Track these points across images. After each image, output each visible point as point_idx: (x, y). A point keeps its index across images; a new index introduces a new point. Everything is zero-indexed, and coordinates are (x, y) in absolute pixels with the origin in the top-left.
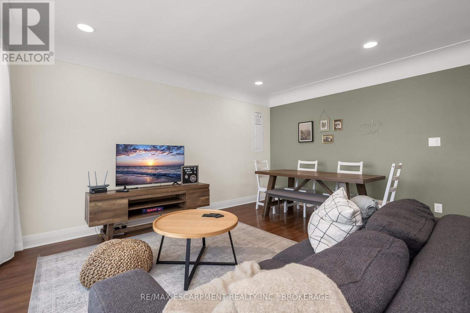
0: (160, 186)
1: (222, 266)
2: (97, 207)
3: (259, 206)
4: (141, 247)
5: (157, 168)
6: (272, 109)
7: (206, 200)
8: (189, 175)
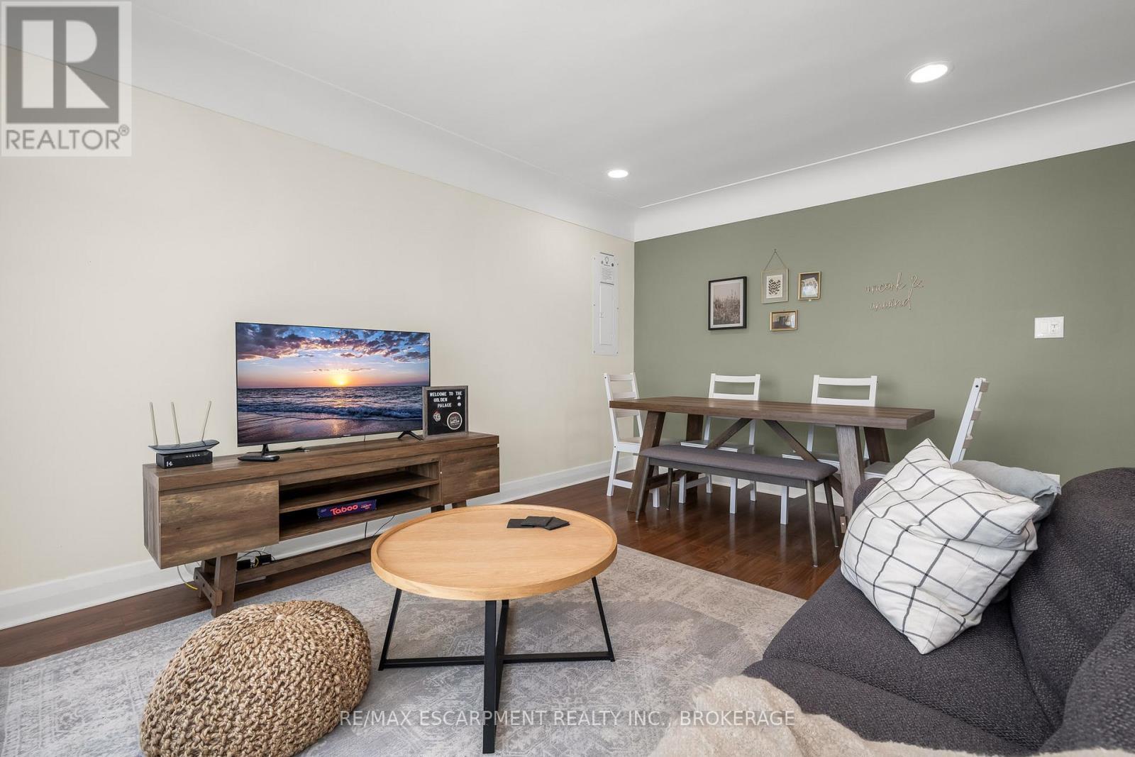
0: (365, 442)
1: (570, 663)
2: (183, 507)
3: (616, 488)
4: (335, 626)
5: (358, 393)
6: (639, 246)
7: (490, 478)
8: (445, 412)
